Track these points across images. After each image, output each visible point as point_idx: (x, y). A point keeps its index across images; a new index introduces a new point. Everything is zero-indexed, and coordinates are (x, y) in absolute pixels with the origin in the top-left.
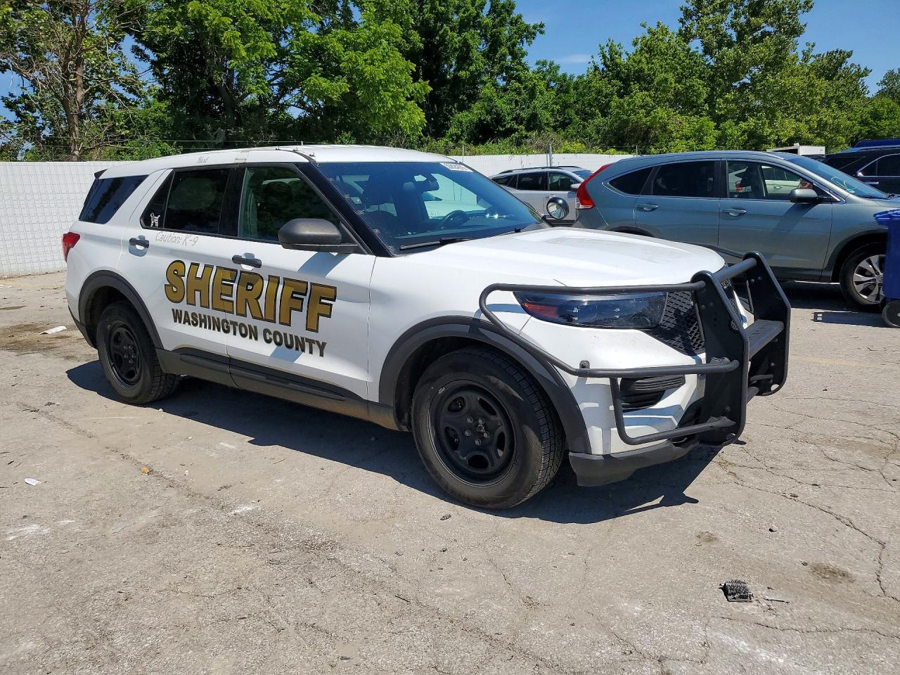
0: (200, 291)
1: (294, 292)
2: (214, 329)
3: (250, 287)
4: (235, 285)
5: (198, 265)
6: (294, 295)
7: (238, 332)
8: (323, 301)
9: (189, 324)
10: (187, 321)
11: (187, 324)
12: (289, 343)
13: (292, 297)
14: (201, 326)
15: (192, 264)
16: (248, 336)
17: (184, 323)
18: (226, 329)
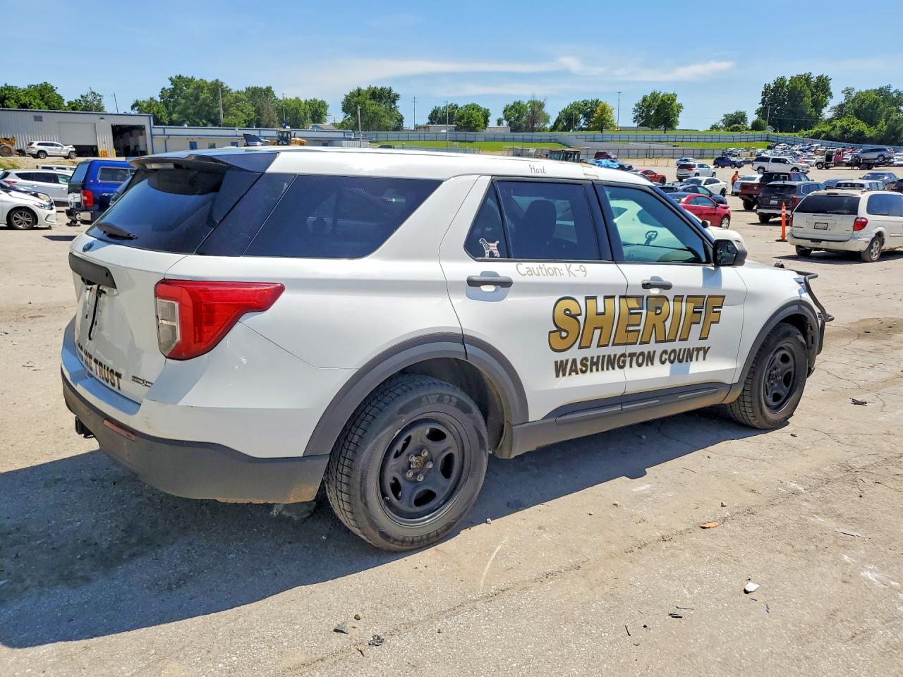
0: (601, 328)
1: (695, 308)
2: (608, 369)
3: (658, 311)
4: (644, 312)
5: (595, 298)
6: (695, 310)
7: (634, 364)
8: (715, 310)
9: (577, 373)
10: (574, 370)
11: (573, 374)
12: (681, 357)
13: (694, 312)
14: (591, 371)
15: (587, 298)
16: (645, 364)
17: (570, 374)
18: (621, 364)
